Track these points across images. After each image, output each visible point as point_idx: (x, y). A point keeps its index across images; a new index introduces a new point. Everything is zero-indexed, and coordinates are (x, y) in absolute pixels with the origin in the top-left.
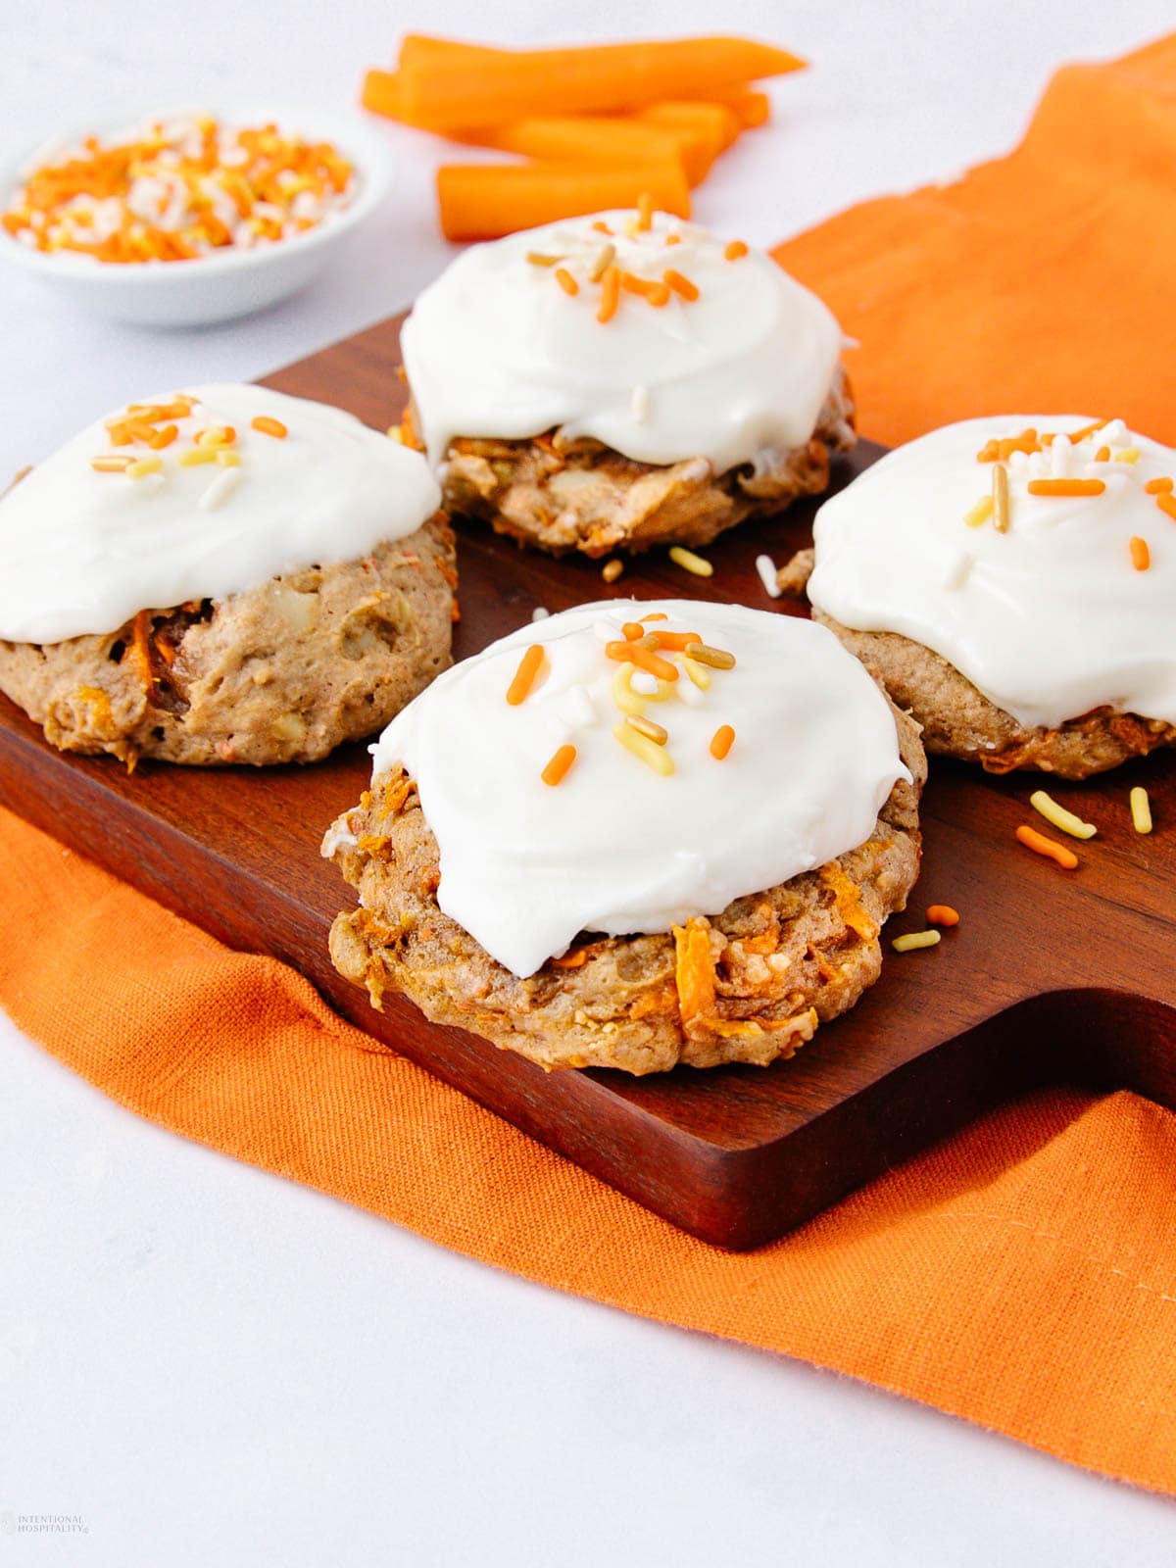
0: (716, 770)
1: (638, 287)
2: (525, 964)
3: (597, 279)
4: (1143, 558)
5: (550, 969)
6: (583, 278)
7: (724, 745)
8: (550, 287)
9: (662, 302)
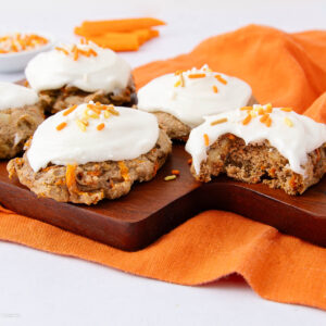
0: (97, 132)
1: (83, 53)
2: (36, 169)
3: (73, 51)
4: (216, 90)
5: (41, 171)
6: (69, 51)
7: (101, 127)
8: (62, 55)
9: (88, 56)
